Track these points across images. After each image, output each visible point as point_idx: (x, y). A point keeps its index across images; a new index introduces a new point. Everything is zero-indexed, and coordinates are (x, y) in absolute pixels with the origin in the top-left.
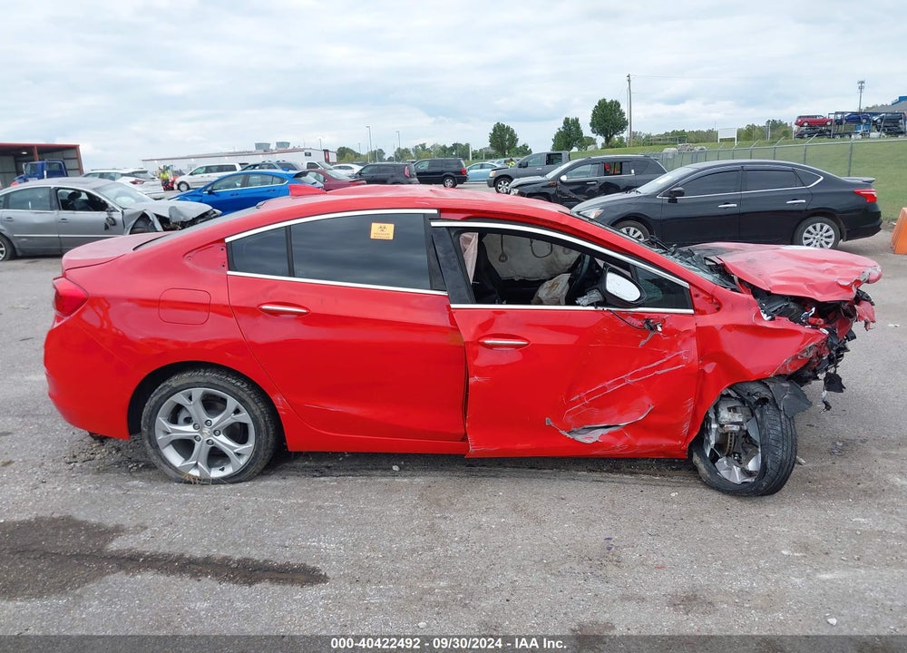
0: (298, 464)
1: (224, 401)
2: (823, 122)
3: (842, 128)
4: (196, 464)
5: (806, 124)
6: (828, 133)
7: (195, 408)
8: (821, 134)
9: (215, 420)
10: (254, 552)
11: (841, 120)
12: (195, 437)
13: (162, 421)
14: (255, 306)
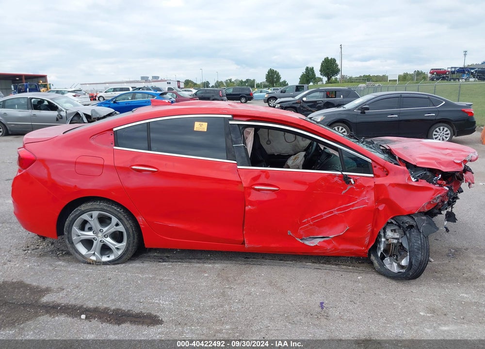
0: (151, 254)
1: (110, 219)
2: (444, 72)
3: (454, 76)
4: (94, 253)
5: (435, 73)
6: (447, 78)
7: (94, 223)
8: (444, 79)
9: (105, 229)
10: (122, 305)
11: (454, 72)
12: (94, 238)
13: (75, 229)
14: (128, 166)
